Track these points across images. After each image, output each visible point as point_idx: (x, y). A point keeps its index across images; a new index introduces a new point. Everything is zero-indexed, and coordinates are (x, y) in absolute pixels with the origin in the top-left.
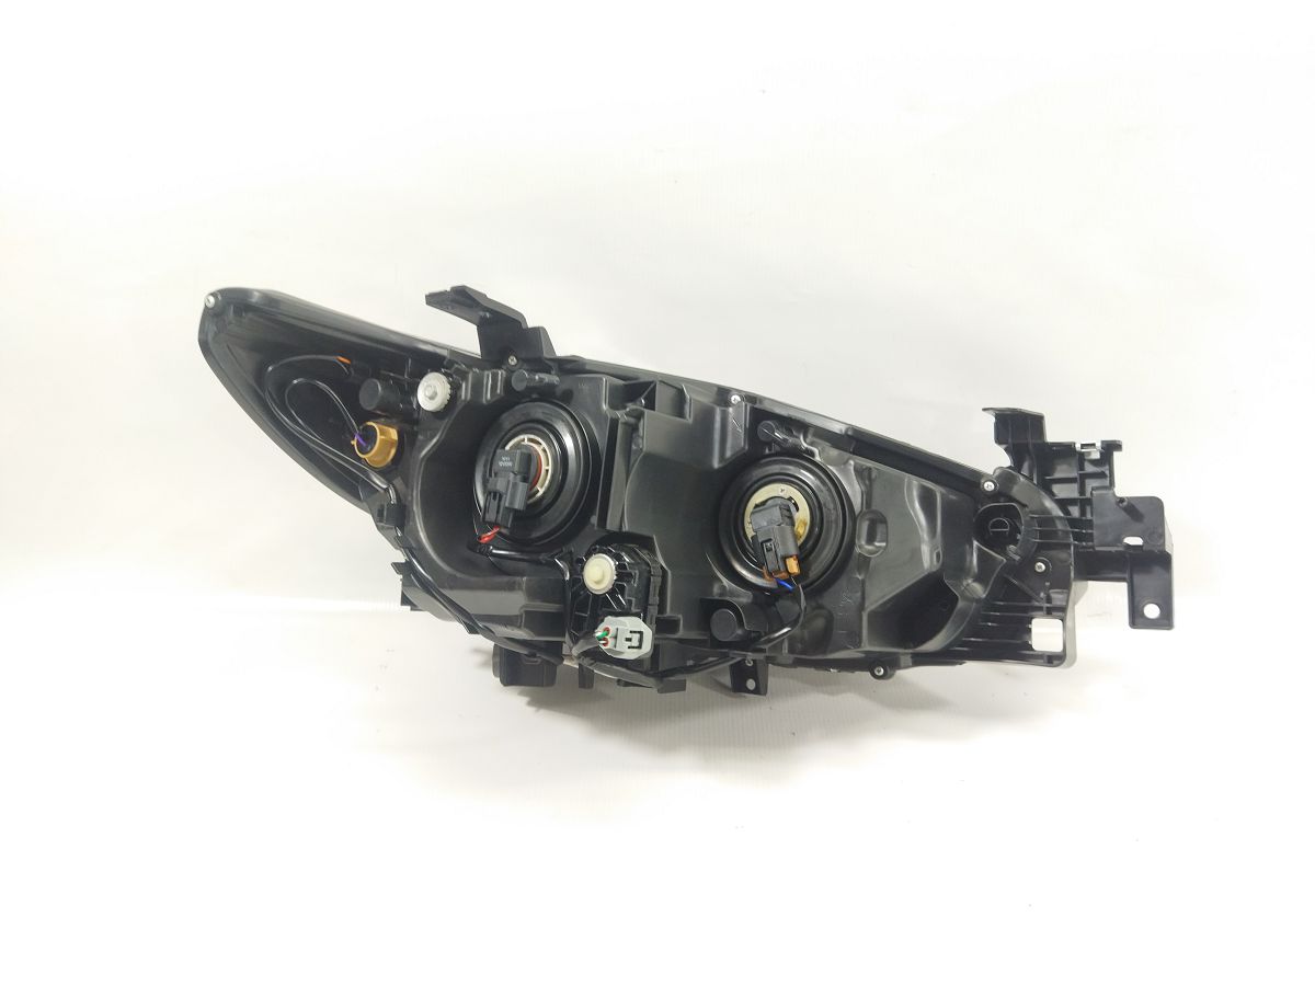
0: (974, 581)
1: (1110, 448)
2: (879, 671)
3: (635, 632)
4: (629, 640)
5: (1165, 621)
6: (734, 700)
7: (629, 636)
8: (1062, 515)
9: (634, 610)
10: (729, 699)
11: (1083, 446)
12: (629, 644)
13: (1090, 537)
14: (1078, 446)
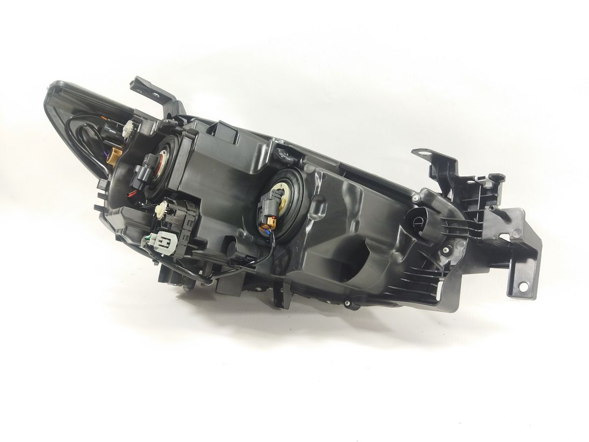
0: (396, 252)
1: (498, 179)
2: (347, 303)
3: (165, 238)
4: (161, 242)
5: (531, 294)
6: (276, 311)
7: (161, 239)
8: (463, 219)
9: (173, 229)
10: (271, 309)
11: (479, 178)
12: (160, 243)
13: (480, 234)
14: (476, 178)
